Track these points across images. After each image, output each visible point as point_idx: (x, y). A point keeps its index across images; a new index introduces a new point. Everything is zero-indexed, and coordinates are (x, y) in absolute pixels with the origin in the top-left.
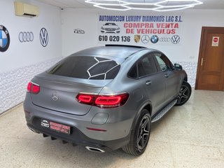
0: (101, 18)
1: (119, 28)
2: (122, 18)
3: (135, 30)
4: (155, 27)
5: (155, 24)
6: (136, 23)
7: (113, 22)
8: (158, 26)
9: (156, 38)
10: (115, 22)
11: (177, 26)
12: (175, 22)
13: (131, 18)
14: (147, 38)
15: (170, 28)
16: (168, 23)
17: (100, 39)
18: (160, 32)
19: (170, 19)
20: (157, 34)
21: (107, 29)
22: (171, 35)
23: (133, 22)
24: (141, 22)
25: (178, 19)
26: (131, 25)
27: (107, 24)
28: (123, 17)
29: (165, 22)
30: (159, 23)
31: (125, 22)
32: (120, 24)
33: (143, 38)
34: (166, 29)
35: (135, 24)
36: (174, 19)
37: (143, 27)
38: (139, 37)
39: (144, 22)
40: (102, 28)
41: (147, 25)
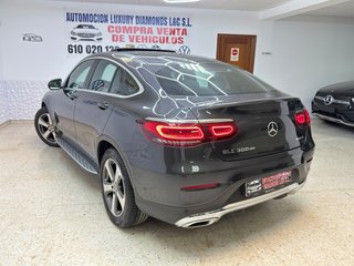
0: (70, 17)
1: (100, 34)
2: (104, 18)
3: (126, 36)
5: (154, 27)
6: (127, 25)
7: (90, 23)
8: (160, 33)
10: (93, 24)
11: (184, 30)
13: (119, 18)
15: (176, 36)
16: (173, 27)
17: (70, 51)
18: (163, 41)
19: (176, 21)
20: (159, 44)
21: (80, 35)
22: (178, 46)
23: (122, 25)
24: (134, 24)
25: (186, 22)
26: (118, 30)
27: (80, 27)
28: (106, 16)
29: (168, 26)
30: (160, 27)
31: (109, 23)
32: (101, 27)
34: (170, 37)
35: (125, 28)
36: (181, 22)
37: (138, 33)
39: (139, 26)
40: (73, 33)
41: (143, 30)
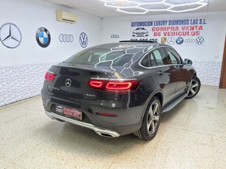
0: (133, 25)
1: (147, 32)
2: (150, 23)
3: (162, 32)
4: (180, 30)
5: (180, 26)
6: (163, 26)
7: (142, 27)
8: (183, 29)
9: (181, 40)
10: (144, 27)
11: (201, 28)
12: (199, 25)
13: (159, 23)
14: (173, 40)
15: (195, 30)
16: (193, 25)
18: (185, 34)
19: (195, 22)
20: (182, 36)
21: (137, 33)
22: (195, 37)
23: (160, 26)
24: (168, 25)
25: (202, 21)
26: (158, 29)
27: (138, 29)
30: (184, 26)
31: (153, 26)
32: (148, 29)
33: (170, 40)
35: (161, 28)
36: (199, 22)
37: (169, 30)
38: (165, 39)
39: (170, 26)
40: (134, 33)
41: (172, 28)
